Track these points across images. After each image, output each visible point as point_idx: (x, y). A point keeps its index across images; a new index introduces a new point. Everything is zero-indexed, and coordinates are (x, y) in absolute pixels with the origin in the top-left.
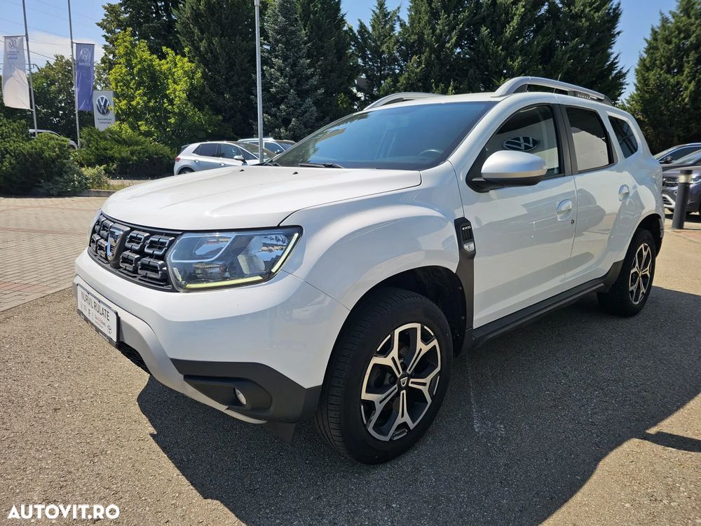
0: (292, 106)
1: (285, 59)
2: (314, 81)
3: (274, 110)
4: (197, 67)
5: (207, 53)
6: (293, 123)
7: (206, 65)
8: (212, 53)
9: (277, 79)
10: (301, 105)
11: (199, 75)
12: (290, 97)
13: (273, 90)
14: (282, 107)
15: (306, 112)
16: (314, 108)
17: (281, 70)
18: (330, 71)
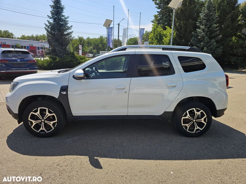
0: (206, 43)
1: (206, 25)
2: (218, 32)
3: (198, 44)
4: (175, 32)
5: (178, 26)
6: (205, 49)
7: (178, 31)
8: (180, 26)
9: (201, 33)
10: (210, 42)
11: (175, 34)
12: (205, 39)
13: (199, 37)
14: (202, 43)
15: (211, 45)
16: (215, 43)
17: (203, 30)
18: (228, 28)
